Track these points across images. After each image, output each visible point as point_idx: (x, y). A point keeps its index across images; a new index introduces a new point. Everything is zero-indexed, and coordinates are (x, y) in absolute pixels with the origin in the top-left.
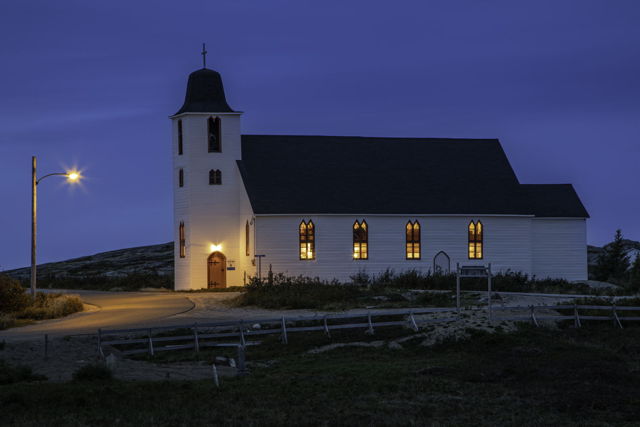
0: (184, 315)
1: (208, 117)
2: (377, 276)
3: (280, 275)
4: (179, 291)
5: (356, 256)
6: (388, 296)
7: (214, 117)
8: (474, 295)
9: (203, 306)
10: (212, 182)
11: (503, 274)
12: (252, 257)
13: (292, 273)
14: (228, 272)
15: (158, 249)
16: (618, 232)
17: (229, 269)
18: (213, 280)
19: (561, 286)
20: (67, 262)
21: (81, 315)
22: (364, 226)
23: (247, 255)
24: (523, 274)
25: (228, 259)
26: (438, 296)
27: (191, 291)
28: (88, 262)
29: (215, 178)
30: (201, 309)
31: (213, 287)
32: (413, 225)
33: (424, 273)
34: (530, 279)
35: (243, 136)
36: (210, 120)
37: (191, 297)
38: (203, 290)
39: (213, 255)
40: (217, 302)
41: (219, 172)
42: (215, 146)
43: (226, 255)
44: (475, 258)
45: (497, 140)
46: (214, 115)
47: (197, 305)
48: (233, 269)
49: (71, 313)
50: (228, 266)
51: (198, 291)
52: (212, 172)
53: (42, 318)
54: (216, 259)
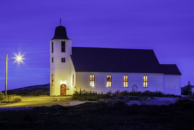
0: (54, 102)
1: (61, 41)
2: (114, 92)
3: (84, 91)
4: (51, 96)
5: (108, 86)
6: (119, 98)
7: (63, 41)
8: (146, 98)
9: (60, 100)
10: (62, 62)
11: (155, 92)
12: (75, 85)
13: (88, 90)
14: (67, 90)
15: (43, 86)
16: (189, 82)
17: (67, 89)
18: (62, 93)
19: (173, 96)
20: (14, 90)
21: (21, 102)
22: (110, 76)
23: (73, 85)
24: (161, 92)
25: (67, 86)
26: (134, 98)
27: (55, 96)
28: (21, 90)
30: (59, 101)
31: (62, 95)
32: (126, 76)
33: (129, 91)
34: (163, 93)
35: (72, 47)
37: (56, 97)
38: (59, 96)
40: (64, 99)
41: (64, 59)
42: (63, 50)
43: (66, 85)
44: (145, 87)
45: (152, 50)
46: (63, 40)
47: (58, 100)
48: (69, 89)
49: (18, 102)
50: (67, 88)
51: (58, 96)
52: (62, 59)
53: (9, 103)
54: (63, 86)
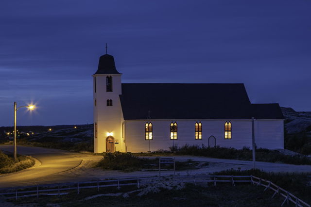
1: (106, 76)
4: (95, 154)
5: (172, 138)
10: (108, 105)
14: (115, 145)
17: (116, 143)
18: (109, 148)
22: (175, 124)
23: (123, 137)
25: (115, 139)
29: (110, 103)
31: (108, 151)
32: (198, 124)
35: (122, 84)
36: (107, 77)
38: (103, 153)
39: (108, 137)
41: (111, 101)
42: (109, 89)
43: (114, 137)
44: (228, 139)
46: (109, 75)
48: (118, 143)
50: (115, 142)
52: (108, 101)
54: (110, 139)
